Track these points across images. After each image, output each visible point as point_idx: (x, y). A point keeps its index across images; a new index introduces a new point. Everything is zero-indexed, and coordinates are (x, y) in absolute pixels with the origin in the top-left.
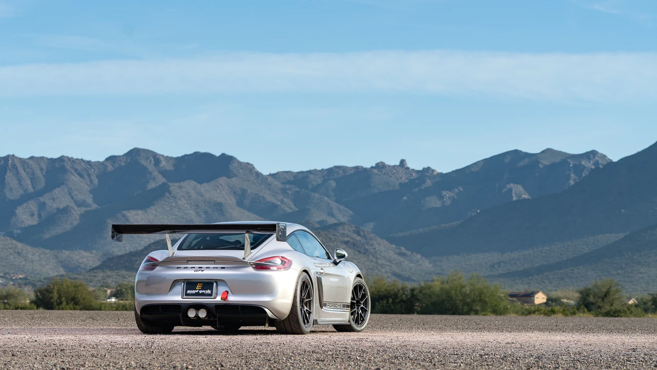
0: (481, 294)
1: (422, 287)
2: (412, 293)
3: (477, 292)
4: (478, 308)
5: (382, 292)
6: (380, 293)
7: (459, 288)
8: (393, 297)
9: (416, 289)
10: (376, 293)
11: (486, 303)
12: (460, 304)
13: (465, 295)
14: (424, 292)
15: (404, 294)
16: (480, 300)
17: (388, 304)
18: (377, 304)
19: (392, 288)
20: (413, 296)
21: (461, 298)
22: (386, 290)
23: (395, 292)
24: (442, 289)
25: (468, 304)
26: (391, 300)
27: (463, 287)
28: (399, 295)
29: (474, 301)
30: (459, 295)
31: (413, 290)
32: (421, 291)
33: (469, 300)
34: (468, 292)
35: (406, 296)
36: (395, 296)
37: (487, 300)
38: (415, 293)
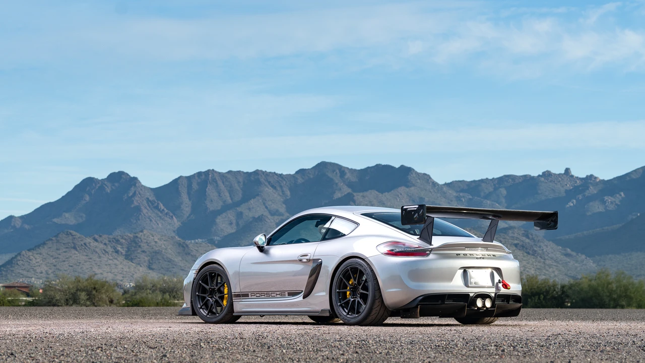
0: (626, 290)
1: (571, 284)
2: (562, 290)
3: (622, 289)
4: (624, 303)
5: (534, 289)
6: (533, 290)
7: (606, 285)
8: (545, 293)
9: (566, 286)
10: (529, 291)
11: (631, 298)
12: (607, 300)
13: (611, 292)
14: (573, 288)
15: (555, 290)
16: (626, 296)
17: (540, 300)
18: (529, 300)
19: (543, 285)
20: (563, 292)
21: (608, 294)
22: (538, 287)
23: (546, 289)
24: (589, 285)
25: (614, 300)
26: (542, 296)
27: (609, 283)
28: (551, 292)
29: (620, 297)
30: (606, 291)
31: (563, 287)
32: (570, 288)
33: (615, 296)
34: (615, 289)
35: (557, 293)
36: (547, 292)
37: (632, 295)
38: (565, 289)
